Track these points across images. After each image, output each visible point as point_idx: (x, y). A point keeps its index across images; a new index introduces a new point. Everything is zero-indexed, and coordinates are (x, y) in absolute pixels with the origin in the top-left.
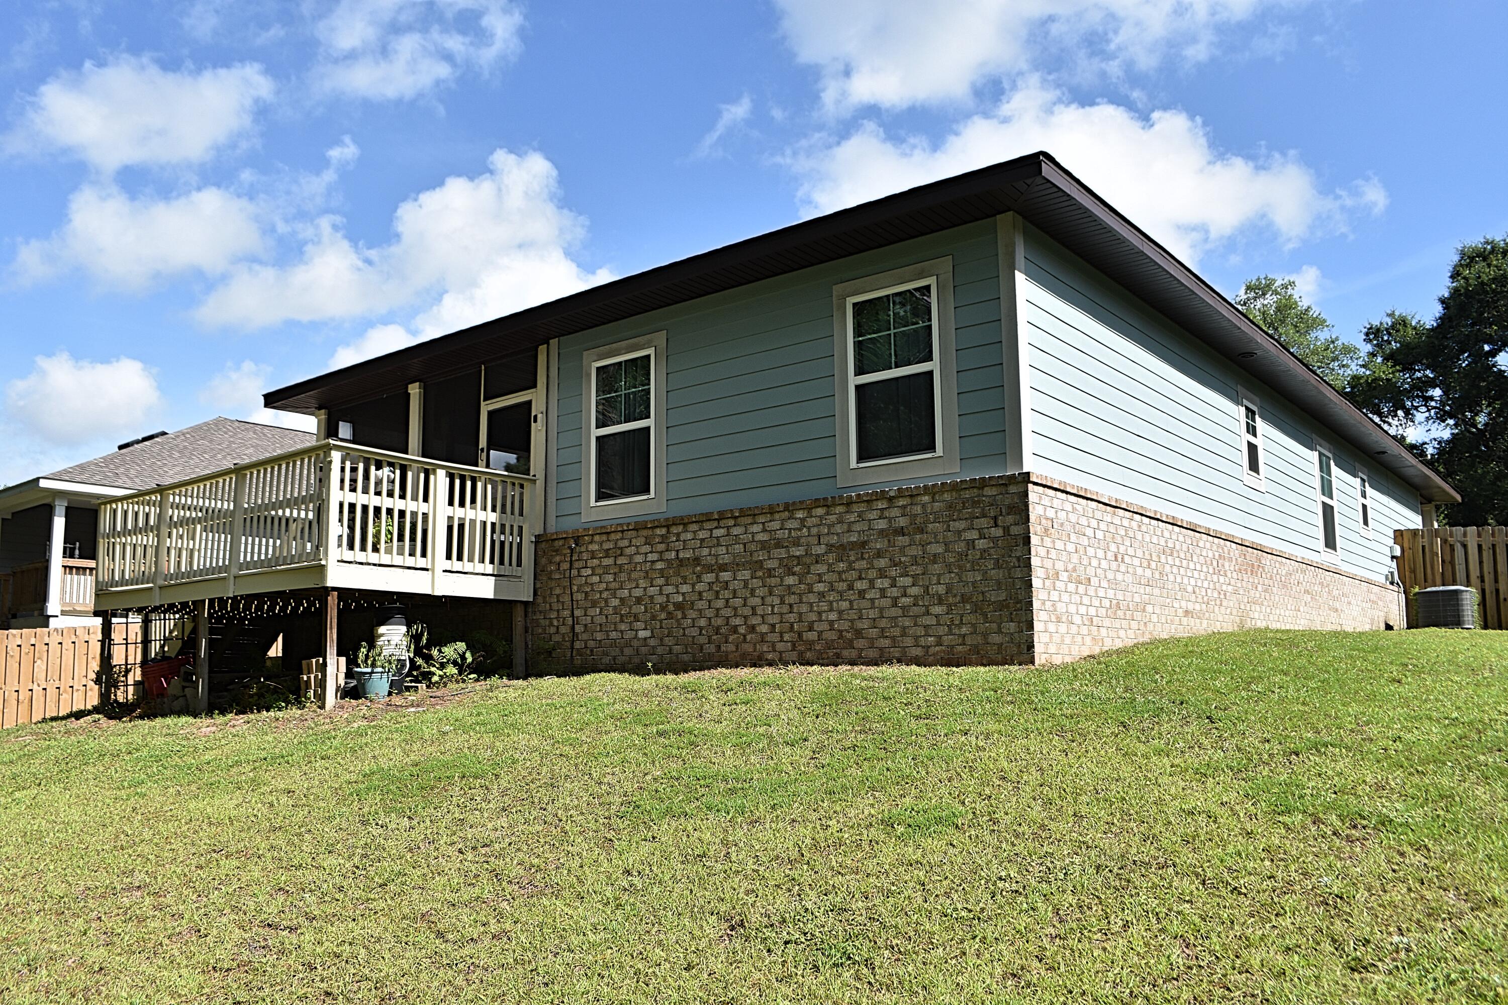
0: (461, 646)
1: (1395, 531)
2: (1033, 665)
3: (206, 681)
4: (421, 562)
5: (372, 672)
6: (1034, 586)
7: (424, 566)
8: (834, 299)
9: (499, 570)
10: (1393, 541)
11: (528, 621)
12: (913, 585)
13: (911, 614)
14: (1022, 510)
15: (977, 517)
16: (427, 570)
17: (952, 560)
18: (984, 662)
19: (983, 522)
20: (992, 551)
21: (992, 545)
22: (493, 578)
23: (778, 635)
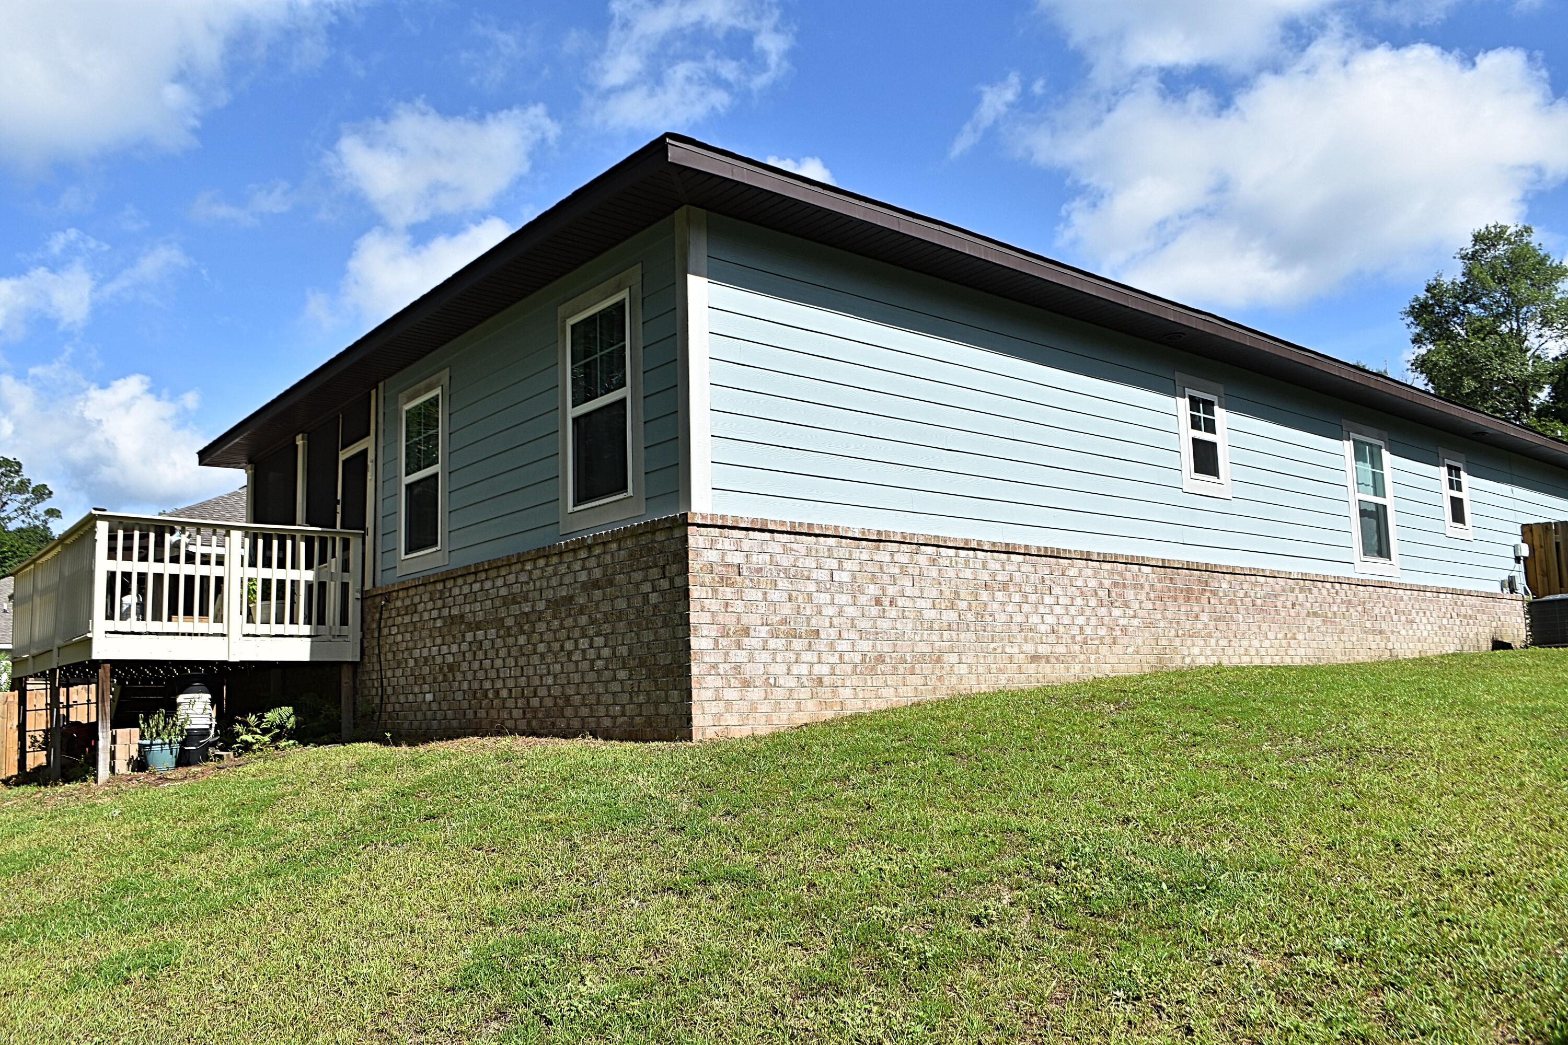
0: (287, 710)
1: (1523, 526)
2: (691, 741)
3: (59, 750)
4: (217, 628)
5: (151, 745)
6: (692, 647)
7: (221, 632)
8: (559, 322)
9: (317, 630)
10: (1520, 538)
11: (358, 682)
12: (605, 646)
13: (603, 679)
14: (682, 556)
15: (651, 567)
16: (223, 635)
17: (632, 617)
18: (656, 736)
19: (654, 573)
20: (661, 606)
21: (661, 599)
22: (309, 639)
23: (513, 700)
